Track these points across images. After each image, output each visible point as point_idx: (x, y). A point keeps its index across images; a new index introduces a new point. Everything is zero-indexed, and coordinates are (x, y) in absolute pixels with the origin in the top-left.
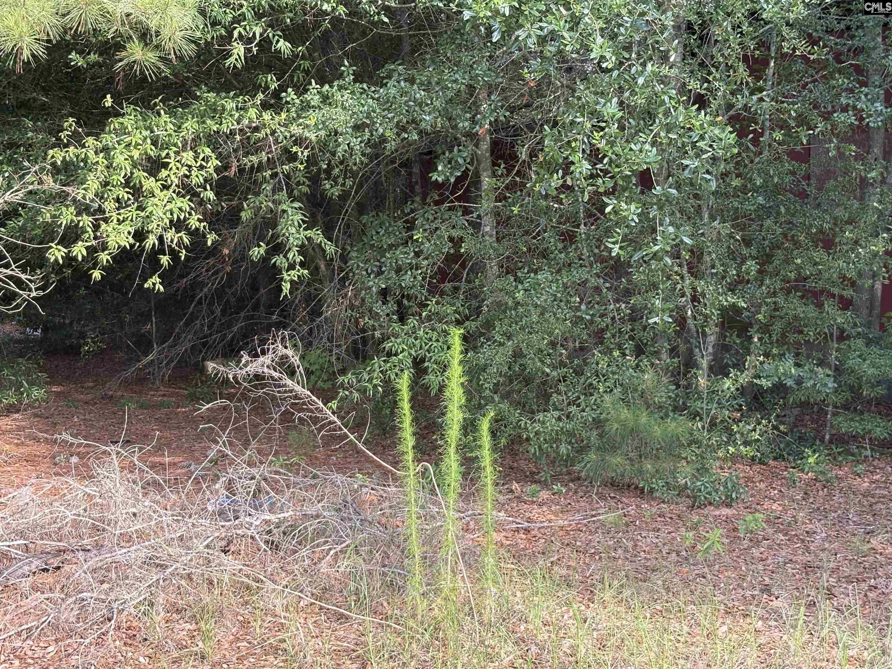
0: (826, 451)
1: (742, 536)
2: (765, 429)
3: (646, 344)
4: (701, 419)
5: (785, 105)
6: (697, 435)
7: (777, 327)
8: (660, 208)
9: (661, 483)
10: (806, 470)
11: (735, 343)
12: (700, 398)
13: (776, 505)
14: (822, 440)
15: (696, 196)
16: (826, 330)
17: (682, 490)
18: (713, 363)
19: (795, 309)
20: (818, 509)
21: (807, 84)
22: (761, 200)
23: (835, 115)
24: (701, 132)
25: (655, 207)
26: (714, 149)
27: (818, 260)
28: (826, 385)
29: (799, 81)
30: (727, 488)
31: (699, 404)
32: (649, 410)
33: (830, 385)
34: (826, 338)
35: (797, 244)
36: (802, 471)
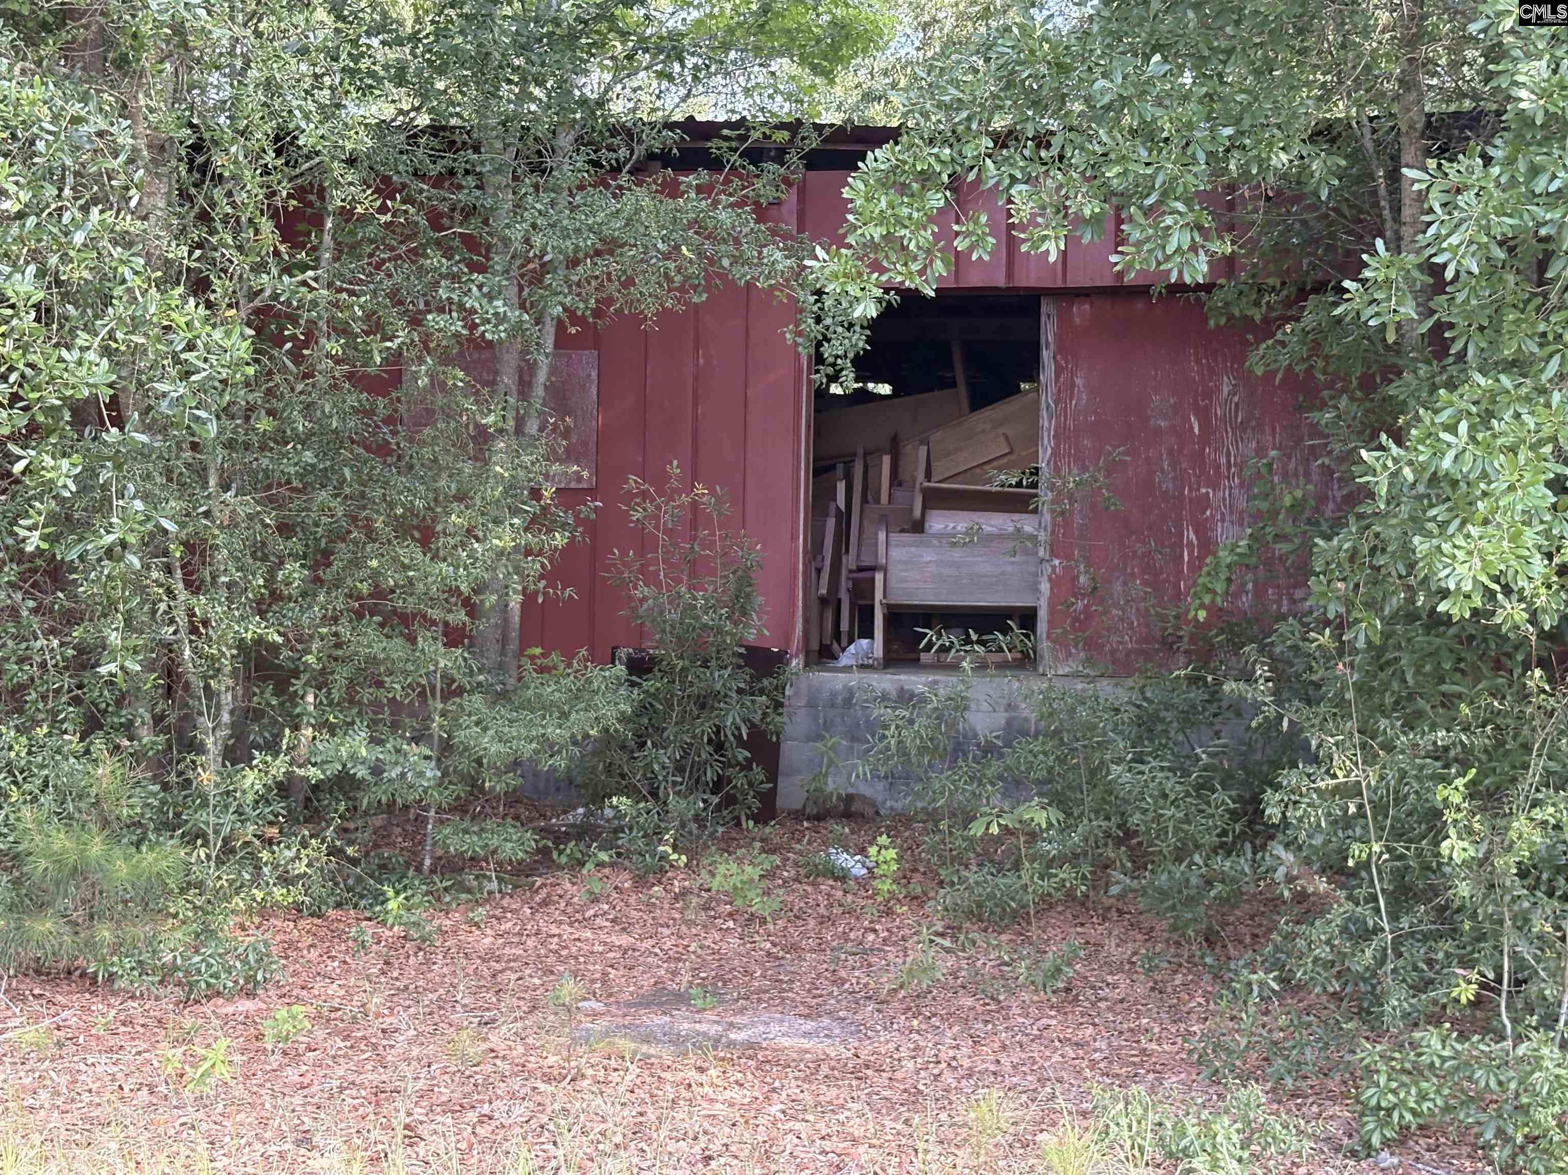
0: (424, 887)
1: (269, 1047)
2: (316, 854)
3: (106, 711)
4: (205, 844)
5: (344, 295)
6: (197, 872)
7: (341, 676)
8: (118, 467)
9: (128, 963)
10: (390, 922)
11: (268, 704)
12: (205, 804)
13: (335, 986)
14: (419, 869)
15: (194, 446)
16: (424, 681)
17: (167, 974)
18: (231, 742)
19: (369, 646)
20: (406, 988)
21: (384, 261)
22: (308, 457)
23: (430, 317)
24: (190, 336)
25: (108, 464)
26: (211, 366)
27: (407, 561)
28: (421, 774)
29: (371, 256)
30: (248, 963)
31: (203, 816)
32: (106, 832)
33: (429, 774)
34: (422, 694)
35: (371, 534)
36: (383, 923)
